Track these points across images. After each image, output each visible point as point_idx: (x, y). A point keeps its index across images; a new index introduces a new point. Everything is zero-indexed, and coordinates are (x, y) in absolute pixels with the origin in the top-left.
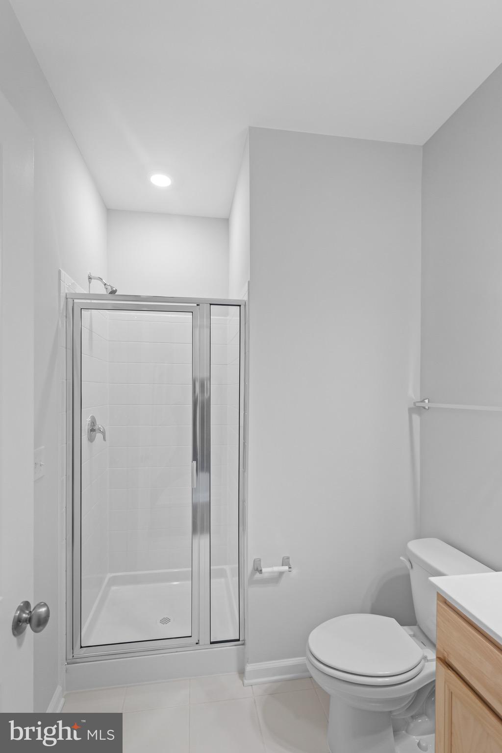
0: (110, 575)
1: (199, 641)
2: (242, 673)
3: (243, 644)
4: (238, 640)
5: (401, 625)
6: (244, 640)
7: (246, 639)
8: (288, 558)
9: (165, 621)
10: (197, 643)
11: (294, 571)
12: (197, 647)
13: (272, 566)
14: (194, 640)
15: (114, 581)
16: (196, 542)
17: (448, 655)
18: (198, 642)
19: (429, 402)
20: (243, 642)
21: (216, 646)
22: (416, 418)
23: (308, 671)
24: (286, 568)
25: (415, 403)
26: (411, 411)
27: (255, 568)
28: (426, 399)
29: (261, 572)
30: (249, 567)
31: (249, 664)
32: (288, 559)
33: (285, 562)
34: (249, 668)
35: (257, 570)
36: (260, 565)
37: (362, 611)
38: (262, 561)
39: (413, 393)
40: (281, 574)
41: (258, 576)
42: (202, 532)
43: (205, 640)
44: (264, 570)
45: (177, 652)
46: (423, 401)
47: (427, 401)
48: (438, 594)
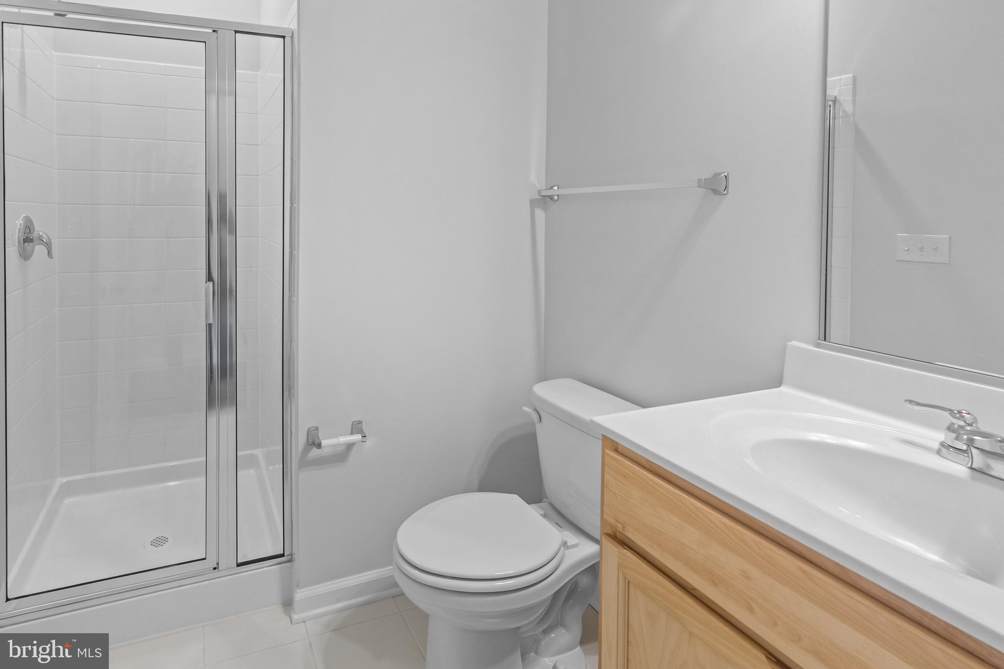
0: (61, 481)
1: (218, 564)
2: (288, 604)
3: (290, 561)
4: (283, 555)
5: (529, 503)
6: (291, 555)
7: (294, 551)
8: (360, 422)
9: (159, 542)
10: (215, 569)
11: (370, 441)
12: (216, 573)
13: (336, 436)
14: (210, 563)
15: (68, 490)
16: (212, 420)
17: (624, 527)
18: (215, 566)
19: (558, 188)
20: (289, 557)
21: (247, 569)
22: (540, 214)
23: (396, 585)
24: (357, 437)
25: (539, 192)
26: (533, 203)
27: (310, 441)
28: (556, 186)
29: (319, 446)
30: (300, 439)
31: (299, 589)
32: (359, 424)
33: (357, 428)
34: (300, 595)
35: (313, 444)
36: (318, 436)
37: (467, 490)
38: (320, 429)
39: (536, 179)
40: (350, 446)
41: (314, 452)
42: (223, 402)
43: (228, 561)
44: (324, 443)
45: (181, 586)
46: (551, 188)
47: (556, 188)
48: (605, 438)
